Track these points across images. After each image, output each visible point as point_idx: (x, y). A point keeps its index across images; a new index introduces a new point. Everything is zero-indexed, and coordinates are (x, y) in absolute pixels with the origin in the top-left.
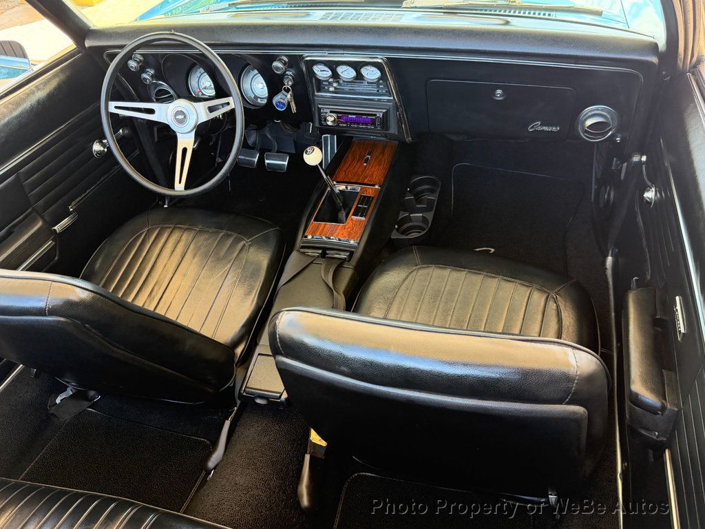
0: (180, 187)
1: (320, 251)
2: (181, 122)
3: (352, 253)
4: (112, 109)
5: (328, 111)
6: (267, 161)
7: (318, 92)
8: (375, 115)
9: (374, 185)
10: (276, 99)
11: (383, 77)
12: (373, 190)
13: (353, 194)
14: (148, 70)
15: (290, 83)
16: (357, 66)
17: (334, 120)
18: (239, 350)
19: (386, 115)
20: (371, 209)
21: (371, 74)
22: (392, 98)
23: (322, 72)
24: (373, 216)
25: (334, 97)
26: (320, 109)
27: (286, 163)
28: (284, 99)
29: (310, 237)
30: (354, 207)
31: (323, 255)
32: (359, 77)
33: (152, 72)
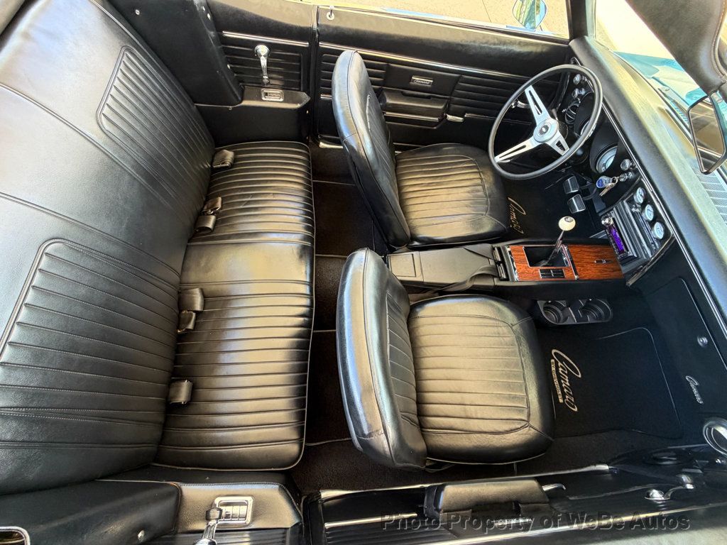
0: (498, 159)
1: (500, 260)
2: (542, 133)
3: (507, 279)
4: (527, 91)
5: (614, 216)
6: (573, 199)
7: (627, 202)
8: (628, 251)
9: (576, 274)
10: (604, 178)
11: (661, 241)
12: (570, 274)
13: (563, 264)
14: (583, 89)
15: (622, 180)
16: (657, 218)
17: (607, 224)
18: (416, 243)
19: (633, 258)
20: (553, 279)
21: (658, 231)
22: (651, 256)
23: (639, 197)
24: (544, 283)
25: (628, 215)
26: (612, 210)
27: (578, 211)
28: (607, 183)
29: (508, 249)
30: (549, 268)
31: (497, 263)
32: (652, 223)
33: (583, 92)
